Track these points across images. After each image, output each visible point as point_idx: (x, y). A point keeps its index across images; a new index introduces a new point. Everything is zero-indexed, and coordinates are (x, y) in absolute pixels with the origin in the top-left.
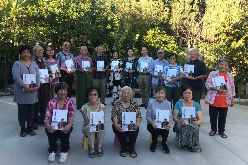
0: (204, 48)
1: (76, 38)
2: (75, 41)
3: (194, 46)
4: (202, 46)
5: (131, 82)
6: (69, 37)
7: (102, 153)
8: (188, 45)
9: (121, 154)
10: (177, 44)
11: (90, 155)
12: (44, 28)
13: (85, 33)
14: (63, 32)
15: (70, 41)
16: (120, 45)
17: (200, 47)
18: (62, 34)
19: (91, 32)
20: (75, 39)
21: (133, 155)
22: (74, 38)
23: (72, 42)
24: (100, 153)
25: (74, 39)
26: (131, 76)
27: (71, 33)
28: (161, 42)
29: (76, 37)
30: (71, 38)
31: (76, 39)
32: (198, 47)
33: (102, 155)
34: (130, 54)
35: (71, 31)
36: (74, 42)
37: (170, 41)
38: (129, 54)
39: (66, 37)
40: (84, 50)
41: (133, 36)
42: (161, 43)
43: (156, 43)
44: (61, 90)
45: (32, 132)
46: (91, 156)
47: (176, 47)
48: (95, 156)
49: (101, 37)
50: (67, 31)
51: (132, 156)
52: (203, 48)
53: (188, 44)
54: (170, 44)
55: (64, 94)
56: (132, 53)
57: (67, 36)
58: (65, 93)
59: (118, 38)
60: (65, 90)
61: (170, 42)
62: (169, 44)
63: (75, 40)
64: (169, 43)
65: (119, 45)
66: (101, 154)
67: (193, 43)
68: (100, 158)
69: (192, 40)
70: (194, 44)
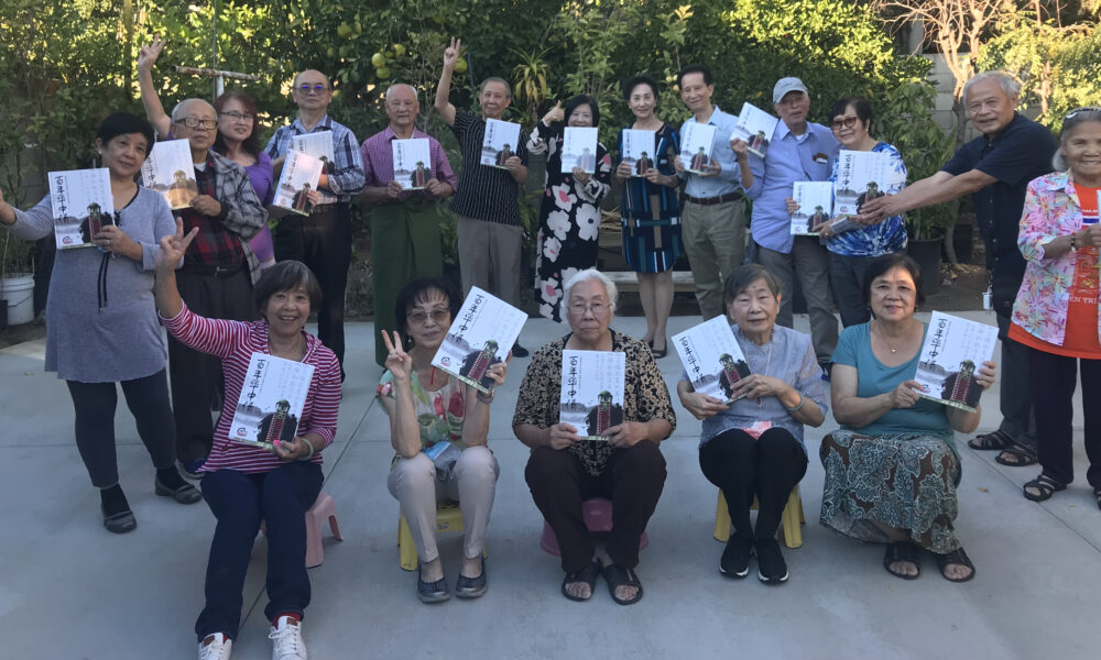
0: (1033, 49)
1: (396, 46)
2: (392, 61)
3: (974, 43)
4: (1021, 39)
5: (658, 243)
6: (363, 44)
7: (481, 582)
8: (942, 42)
9: (567, 586)
10: (886, 44)
11: (426, 592)
12: (259, 12)
13: (438, 21)
14: (338, 22)
15: (370, 62)
16: (602, 66)
17: (1008, 46)
18: (333, 33)
19: (463, 13)
20: (394, 51)
21: (624, 592)
22: (388, 49)
23: (381, 67)
24: (469, 582)
25: (389, 54)
26: (656, 216)
27: (374, 28)
28: (807, 38)
29: (397, 42)
30: (375, 50)
31: (398, 53)
32: (997, 46)
33: (480, 593)
34: (644, 108)
35: (372, 15)
36: (387, 65)
37: (853, 30)
38: (636, 108)
39: (353, 46)
40: (402, 104)
41: (663, 16)
42: (807, 43)
43: (779, 42)
44: (280, 296)
45: (185, 487)
46: (430, 600)
47: (880, 58)
48: (447, 596)
49: (518, 34)
50: (357, 17)
51: (619, 596)
52: (1023, 50)
53: (944, 38)
54: (851, 44)
55: (294, 314)
56: (651, 101)
57: (355, 42)
58: (298, 309)
59: (590, 34)
60: (299, 298)
61: (851, 35)
62: (845, 45)
63: (393, 58)
64: (847, 39)
65: (596, 67)
66: (471, 589)
67: (971, 28)
68: (466, 605)
69: (961, 14)
70: (972, 35)
